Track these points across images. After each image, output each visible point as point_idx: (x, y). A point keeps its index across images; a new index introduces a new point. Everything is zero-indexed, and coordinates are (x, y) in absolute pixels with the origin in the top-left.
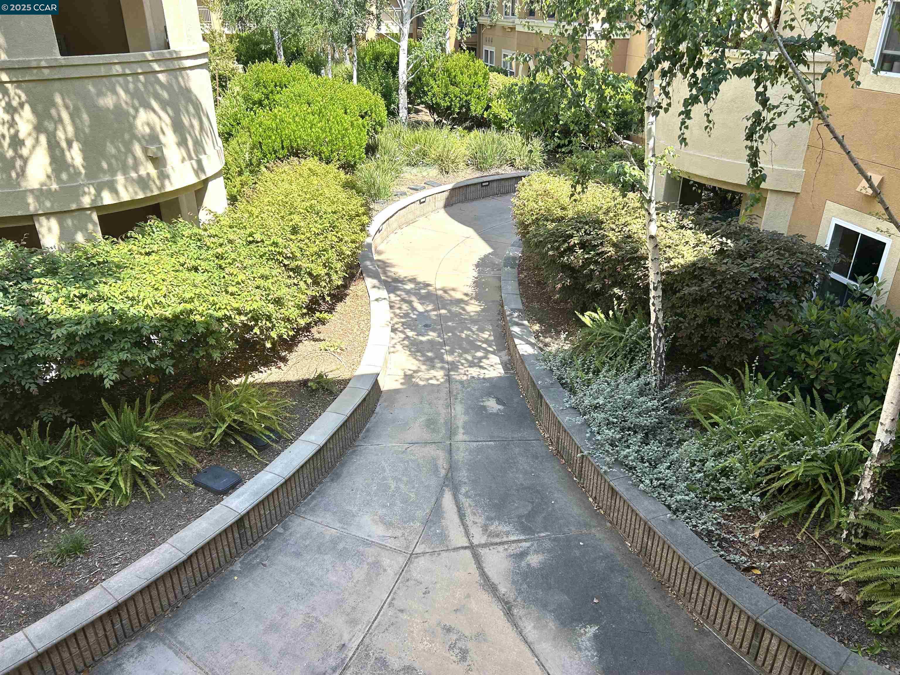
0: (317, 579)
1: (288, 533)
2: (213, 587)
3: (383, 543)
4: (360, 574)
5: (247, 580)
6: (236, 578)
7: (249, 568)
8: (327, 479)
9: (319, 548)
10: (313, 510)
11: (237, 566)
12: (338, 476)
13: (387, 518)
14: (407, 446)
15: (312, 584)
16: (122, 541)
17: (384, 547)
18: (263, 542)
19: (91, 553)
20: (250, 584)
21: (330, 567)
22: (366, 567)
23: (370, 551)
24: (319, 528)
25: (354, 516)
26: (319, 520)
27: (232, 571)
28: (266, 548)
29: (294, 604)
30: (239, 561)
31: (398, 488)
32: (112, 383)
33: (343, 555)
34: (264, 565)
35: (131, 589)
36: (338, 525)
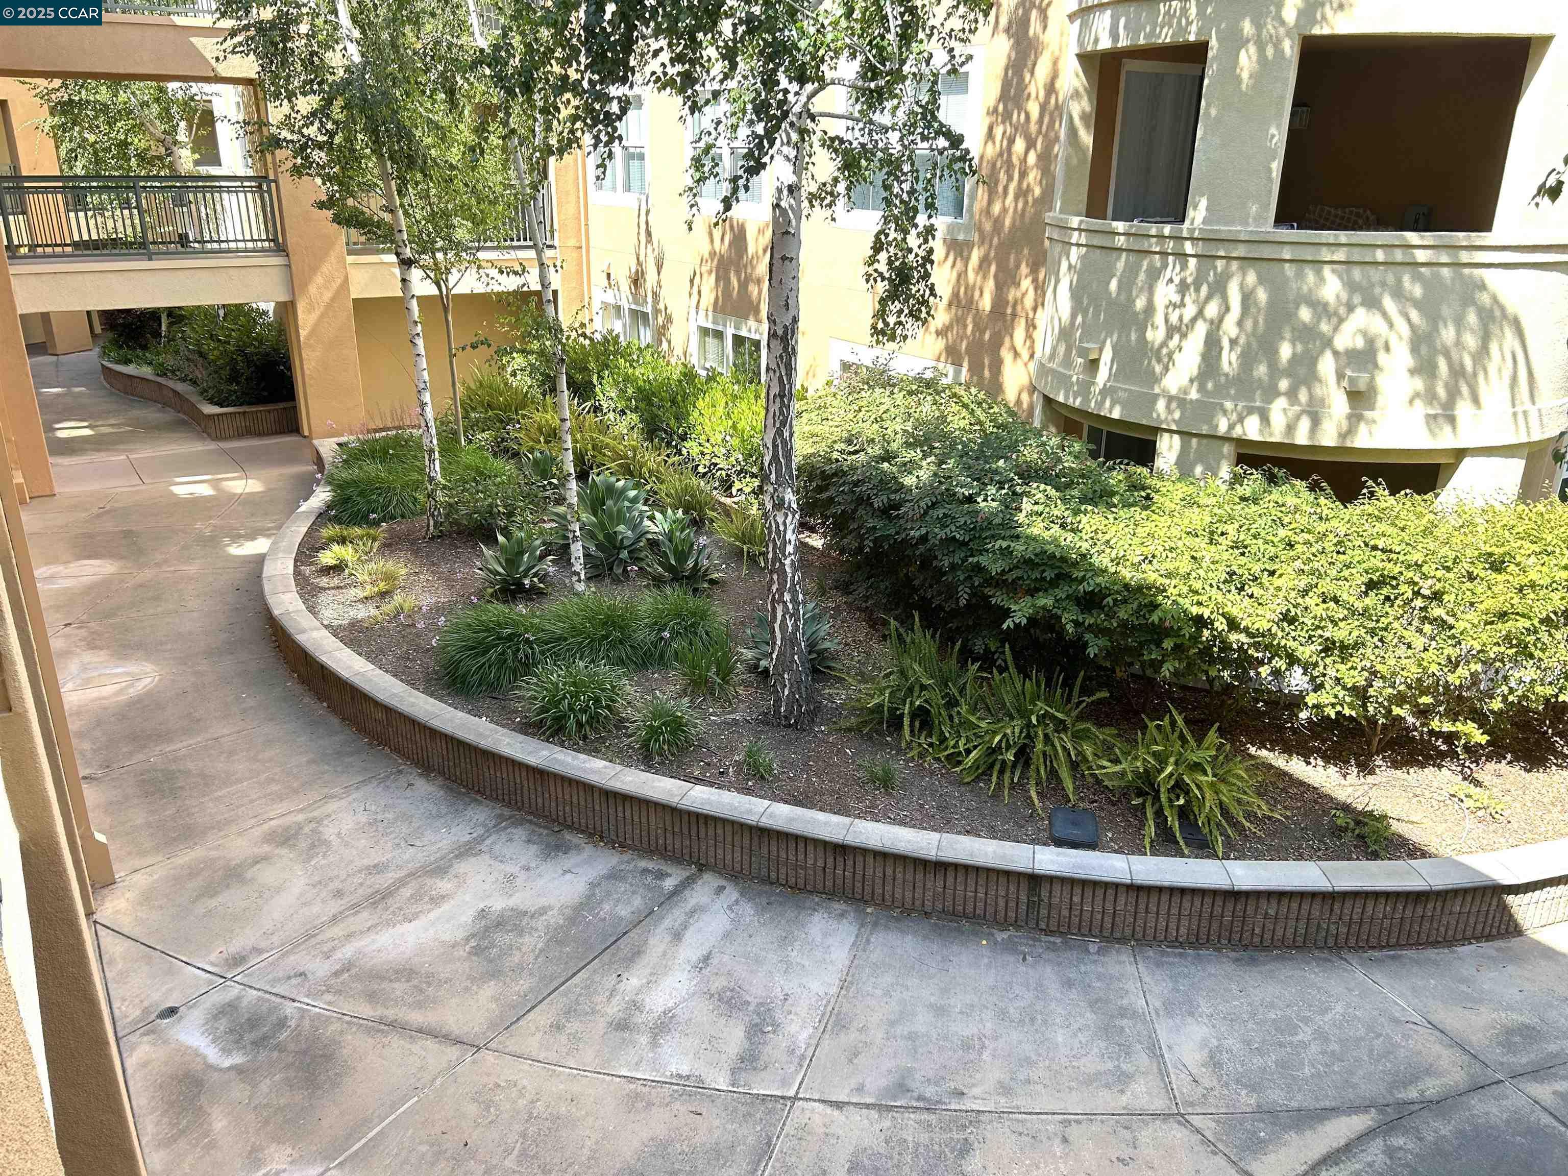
0: (1045, 1022)
1: (1096, 957)
2: (959, 930)
3: (1171, 1070)
4: (1091, 1064)
5: (989, 954)
6: (984, 942)
7: (1010, 947)
8: (1233, 955)
9: (1097, 1001)
10: (1158, 965)
11: (1001, 936)
12: (1253, 961)
13: (1225, 1056)
14: (1418, 1019)
15: (1033, 1020)
16: (922, 806)
17: (1163, 1073)
18: (1058, 940)
19: (890, 794)
20: (986, 960)
21: (1075, 1026)
22: (1110, 1065)
23: (1143, 1059)
24: (1132, 986)
25: (1191, 1014)
26: (1147, 979)
27: (993, 935)
28: (1052, 947)
29: (988, 1015)
30: (1012, 932)
31: (1304, 1045)
32: (1012, 626)
33: (1107, 1031)
34: (1024, 959)
35: (864, 841)
36: (1158, 1004)
